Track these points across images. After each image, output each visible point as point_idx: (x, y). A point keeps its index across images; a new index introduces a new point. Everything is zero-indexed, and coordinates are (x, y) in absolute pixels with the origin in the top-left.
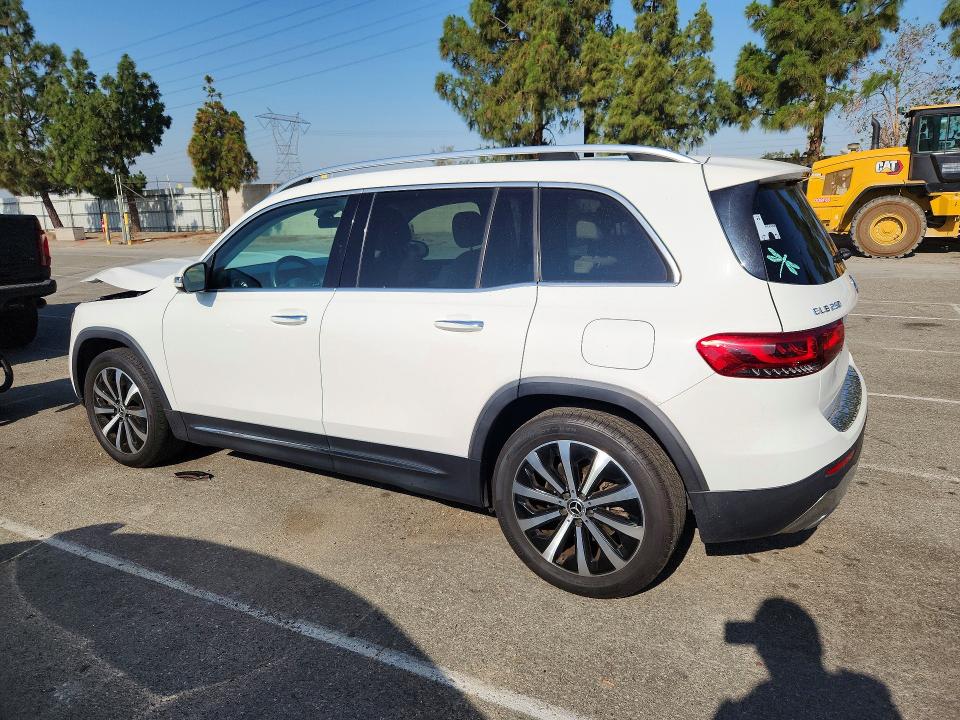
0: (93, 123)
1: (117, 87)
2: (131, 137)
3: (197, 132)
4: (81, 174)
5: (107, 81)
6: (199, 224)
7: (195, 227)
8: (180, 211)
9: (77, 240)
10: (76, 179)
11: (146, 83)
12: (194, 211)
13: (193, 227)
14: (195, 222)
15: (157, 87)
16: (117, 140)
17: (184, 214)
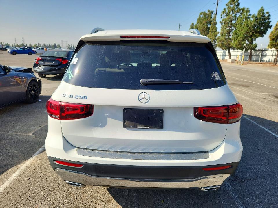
0: (246, 29)
1: (256, 17)
2: (256, 32)
3: (274, 29)
4: (238, 44)
5: (254, 16)
6: (271, 60)
7: (269, 61)
8: (266, 56)
9: (232, 62)
10: (236, 46)
11: (267, 15)
12: (270, 56)
13: (268, 61)
14: (269, 59)
15: (270, 16)
16: (251, 34)
17: (267, 56)
